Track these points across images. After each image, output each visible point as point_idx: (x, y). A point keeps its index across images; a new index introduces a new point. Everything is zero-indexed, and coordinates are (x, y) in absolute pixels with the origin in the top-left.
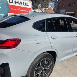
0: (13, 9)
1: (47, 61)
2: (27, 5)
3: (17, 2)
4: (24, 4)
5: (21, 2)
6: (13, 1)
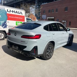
0: (10, 17)
1: (51, 47)
2: (21, 14)
3: (14, 11)
4: (19, 13)
5: (16, 11)
6: (10, 10)
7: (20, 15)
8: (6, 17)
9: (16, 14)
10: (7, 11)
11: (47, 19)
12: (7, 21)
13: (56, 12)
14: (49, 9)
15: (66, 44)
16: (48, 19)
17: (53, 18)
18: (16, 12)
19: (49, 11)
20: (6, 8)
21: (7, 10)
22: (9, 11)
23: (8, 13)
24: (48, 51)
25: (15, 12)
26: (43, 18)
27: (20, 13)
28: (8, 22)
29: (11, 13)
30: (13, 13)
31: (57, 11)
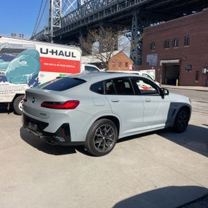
0: (47, 64)
2: (73, 56)
3: (55, 51)
4: (68, 54)
5: (61, 51)
6: (47, 50)
7: (71, 58)
8: (37, 64)
9: (61, 57)
10: (39, 52)
11: (161, 64)
12: (40, 73)
13: (185, 45)
14: (165, 39)
15: (162, 126)
16: (163, 64)
17: (177, 61)
18: (61, 53)
19: (166, 45)
20: (39, 46)
21: (41, 49)
22: (44, 51)
23: (41, 55)
24: (101, 138)
25: (58, 53)
26: (150, 62)
27: (69, 56)
28: (42, 76)
29: (49, 55)
30: (54, 56)
31: (187, 42)
